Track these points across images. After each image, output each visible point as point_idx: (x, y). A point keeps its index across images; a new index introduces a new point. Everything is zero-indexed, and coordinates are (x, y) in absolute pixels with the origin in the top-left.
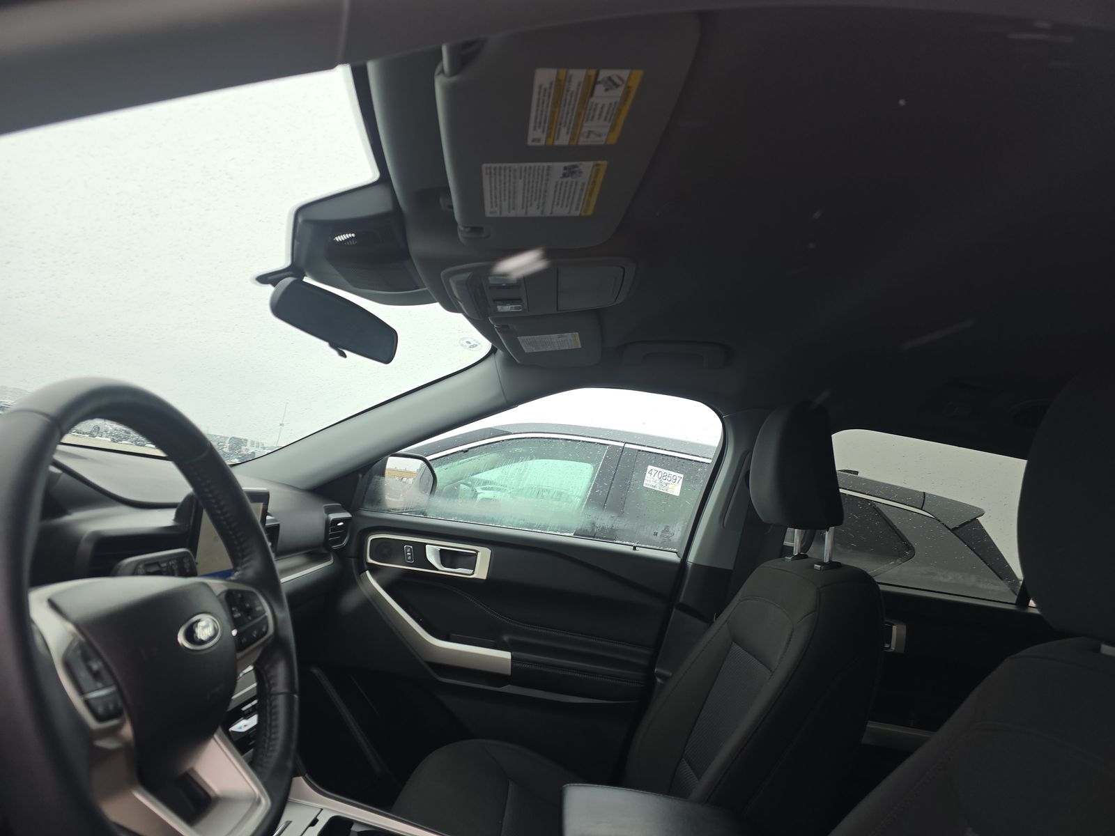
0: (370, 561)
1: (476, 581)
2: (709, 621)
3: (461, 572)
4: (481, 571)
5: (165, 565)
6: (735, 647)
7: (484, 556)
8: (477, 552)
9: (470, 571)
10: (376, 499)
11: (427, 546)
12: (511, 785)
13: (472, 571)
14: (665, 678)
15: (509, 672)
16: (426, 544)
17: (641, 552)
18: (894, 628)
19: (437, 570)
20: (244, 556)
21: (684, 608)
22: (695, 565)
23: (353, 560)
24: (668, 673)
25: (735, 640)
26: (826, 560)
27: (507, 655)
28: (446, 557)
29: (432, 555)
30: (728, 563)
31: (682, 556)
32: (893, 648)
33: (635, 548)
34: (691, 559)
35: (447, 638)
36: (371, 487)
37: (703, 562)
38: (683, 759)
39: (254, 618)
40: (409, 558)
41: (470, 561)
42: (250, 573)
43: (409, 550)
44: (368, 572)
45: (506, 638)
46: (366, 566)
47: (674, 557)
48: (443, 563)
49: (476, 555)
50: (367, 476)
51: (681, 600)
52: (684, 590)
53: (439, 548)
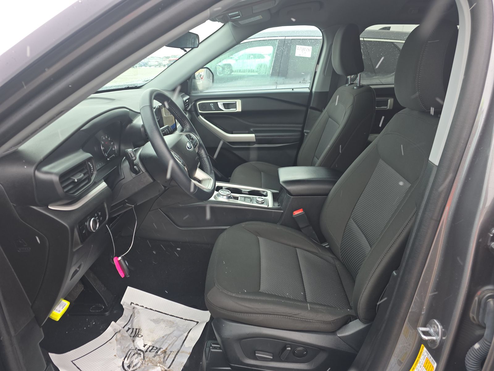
0: (200, 112)
1: (238, 113)
2: (321, 111)
3: (232, 110)
4: (239, 109)
5: (165, 131)
6: (330, 119)
7: (239, 102)
8: (236, 102)
9: (235, 109)
10: (195, 88)
11: (218, 103)
12: (262, 173)
13: (236, 109)
14: (308, 133)
15: (255, 140)
16: (217, 102)
17: (295, 90)
18: (389, 101)
19: (224, 111)
20: (185, 125)
21: (313, 108)
22: (315, 92)
23: (194, 112)
24: (309, 131)
25: (330, 117)
26: (358, 85)
27: (253, 135)
28: (226, 106)
29: (221, 106)
30: (327, 89)
31: (310, 89)
32: (388, 108)
33: (293, 90)
34: (314, 90)
35: (232, 133)
36: (193, 84)
37: (318, 91)
38: (315, 157)
39: (194, 140)
40: (213, 108)
41: (234, 105)
42: (188, 129)
43: (212, 106)
44: (200, 115)
45: (252, 130)
46: (199, 114)
47: (308, 90)
48: (225, 108)
49: (236, 103)
50: (190, 80)
51: (311, 106)
52: (312, 101)
53: (222, 103)
